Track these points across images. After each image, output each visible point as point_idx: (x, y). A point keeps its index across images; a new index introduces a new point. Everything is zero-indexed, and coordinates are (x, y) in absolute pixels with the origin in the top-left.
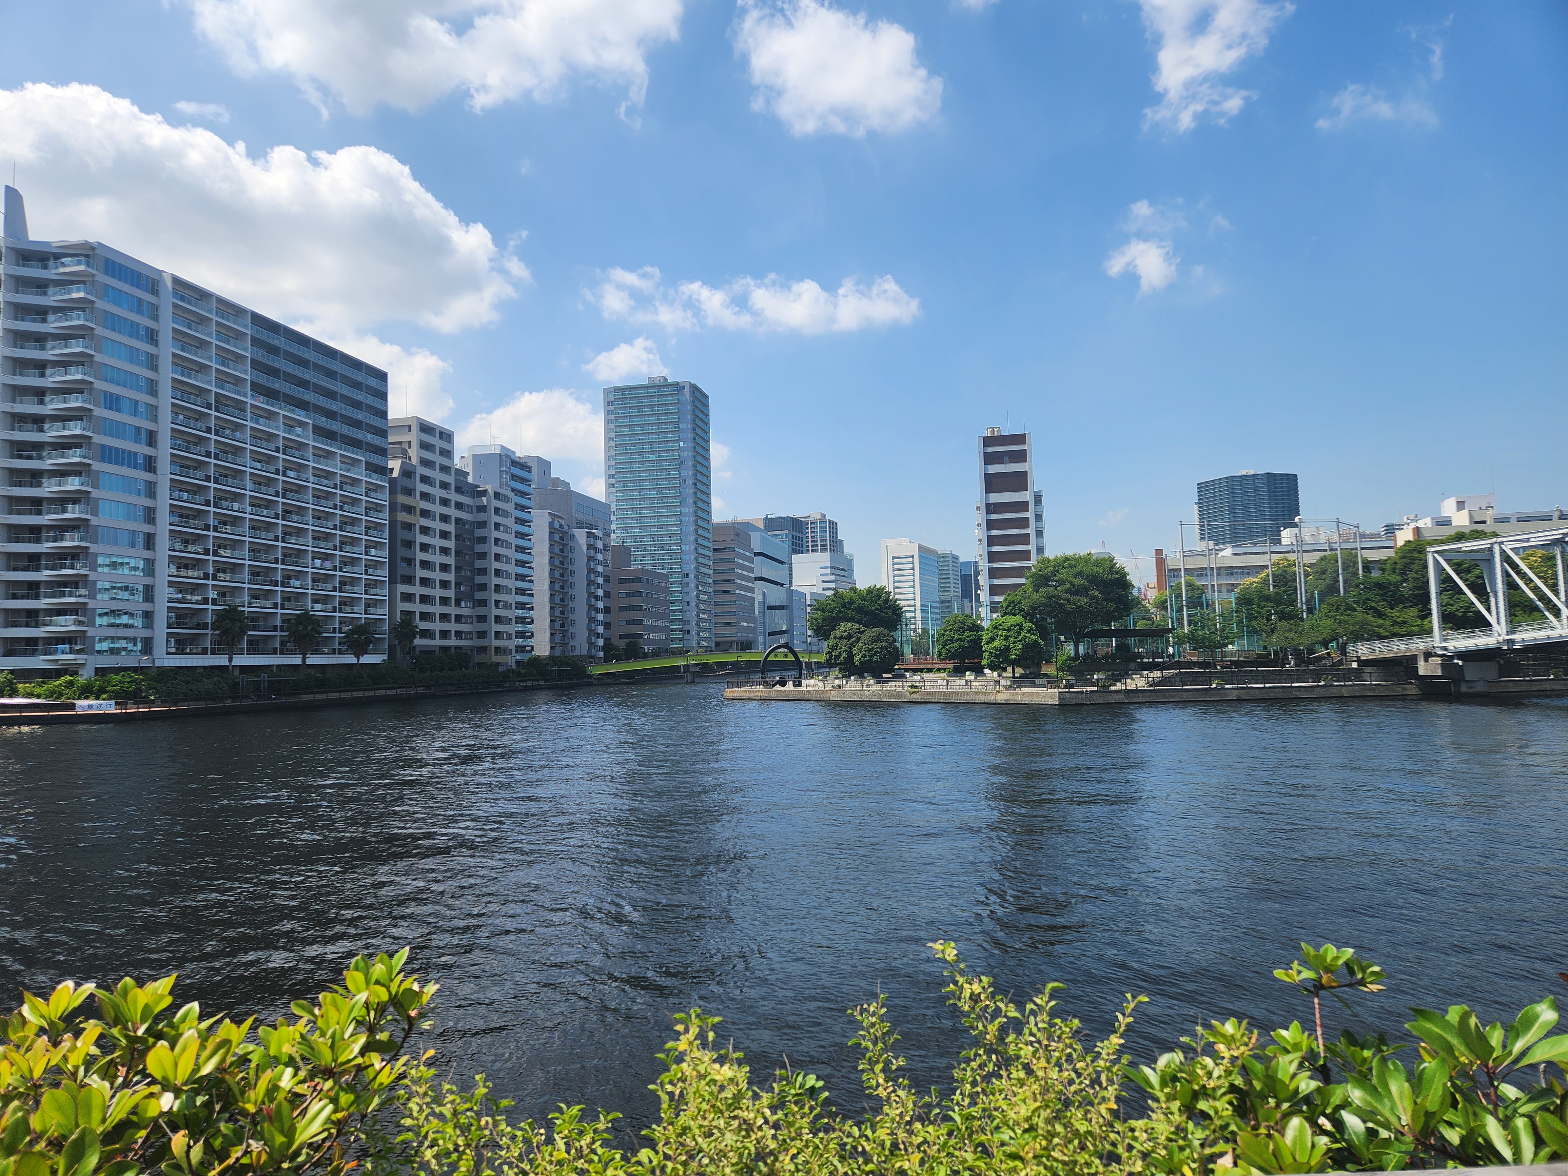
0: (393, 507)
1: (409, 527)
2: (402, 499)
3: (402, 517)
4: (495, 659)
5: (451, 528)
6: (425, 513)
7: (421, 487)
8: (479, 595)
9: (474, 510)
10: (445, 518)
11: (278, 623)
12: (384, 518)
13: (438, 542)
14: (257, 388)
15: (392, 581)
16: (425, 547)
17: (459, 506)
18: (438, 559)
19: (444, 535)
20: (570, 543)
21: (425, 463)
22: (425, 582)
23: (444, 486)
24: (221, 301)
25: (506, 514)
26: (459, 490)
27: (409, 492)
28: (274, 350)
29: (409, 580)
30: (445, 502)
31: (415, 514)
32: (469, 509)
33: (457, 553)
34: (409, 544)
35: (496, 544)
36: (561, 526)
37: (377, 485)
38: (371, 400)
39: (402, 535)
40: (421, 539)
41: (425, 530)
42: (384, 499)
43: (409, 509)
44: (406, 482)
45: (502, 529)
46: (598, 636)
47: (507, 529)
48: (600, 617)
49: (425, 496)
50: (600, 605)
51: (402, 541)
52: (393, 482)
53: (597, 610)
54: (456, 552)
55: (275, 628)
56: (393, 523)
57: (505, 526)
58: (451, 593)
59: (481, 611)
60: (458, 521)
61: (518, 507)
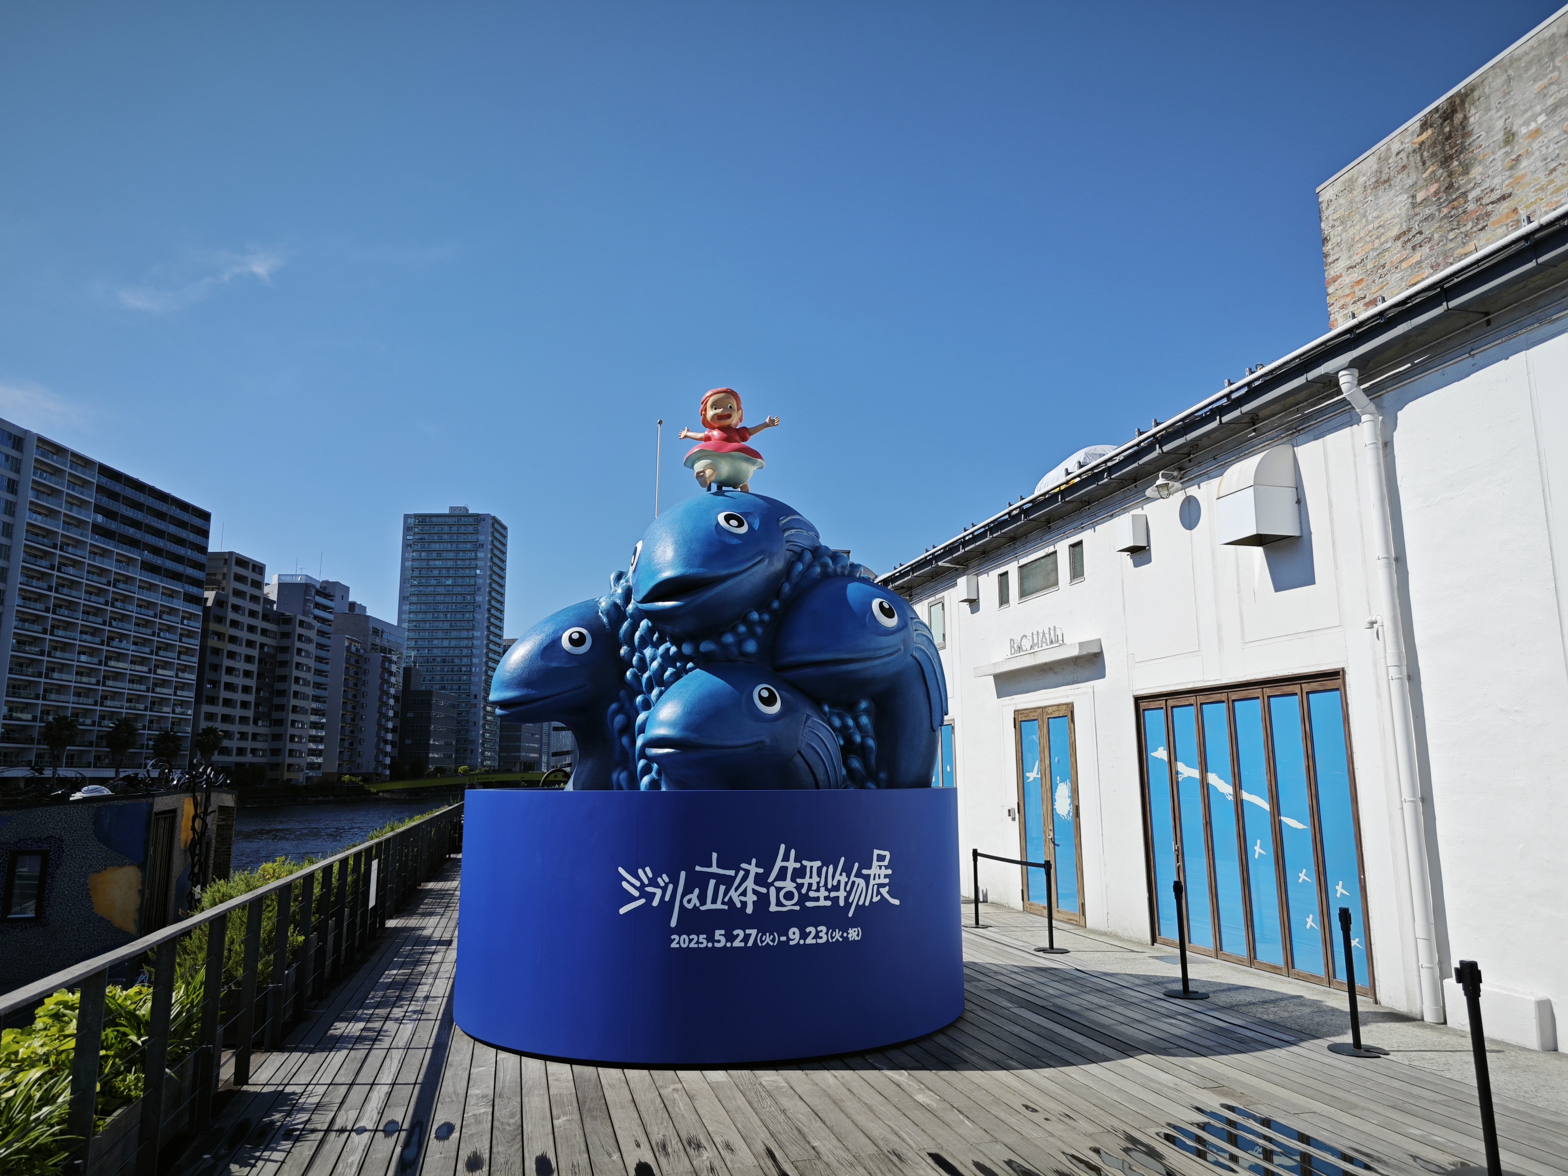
0: (205, 634)
1: (217, 651)
2: (213, 626)
3: (213, 642)
4: (287, 775)
5: (255, 653)
6: (233, 639)
7: (231, 615)
8: (276, 715)
9: (278, 636)
10: (250, 644)
11: (94, 739)
12: (195, 643)
13: (241, 665)
14: (98, 529)
15: (198, 701)
16: (230, 671)
17: (264, 632)
18: (240, 681)
19: (249, 659)
20: (365, 666)
21: (238, 593)
22: (227, 702)
23: (253, 614)
24: (75, 455)
25: (309, 640)
26: (265, 618)
27: (220, 620)
28: (113, 496)
29: (212, 701)
30: (252, 629)
31: (224, 640)
32: (273, 634)
33: (259, 676)
34: (216, 668)
35: (297, 668)
36: (357, 650)
37: (191, 614)
38: (192, 537)
39: (210, 659)
40: (227, 662)
41: (232, 655)
42: (196, 626)
43: (220, 636)
44: (219, 612)
45: (303, 654)
46: (386, 754)
47: (308, 654)
48: (389, 737)
49: (234, 624)
50: (390, 725)
51: (210, 664)
52: (206, 610)
53: (387, 730)
54: (258, 674)
55: (91, 744)
56: (203, 647)
57: (307, 652)
58: (250, 713)
59: (277, 730)
60: (262, 645)
61: (321, 633)
